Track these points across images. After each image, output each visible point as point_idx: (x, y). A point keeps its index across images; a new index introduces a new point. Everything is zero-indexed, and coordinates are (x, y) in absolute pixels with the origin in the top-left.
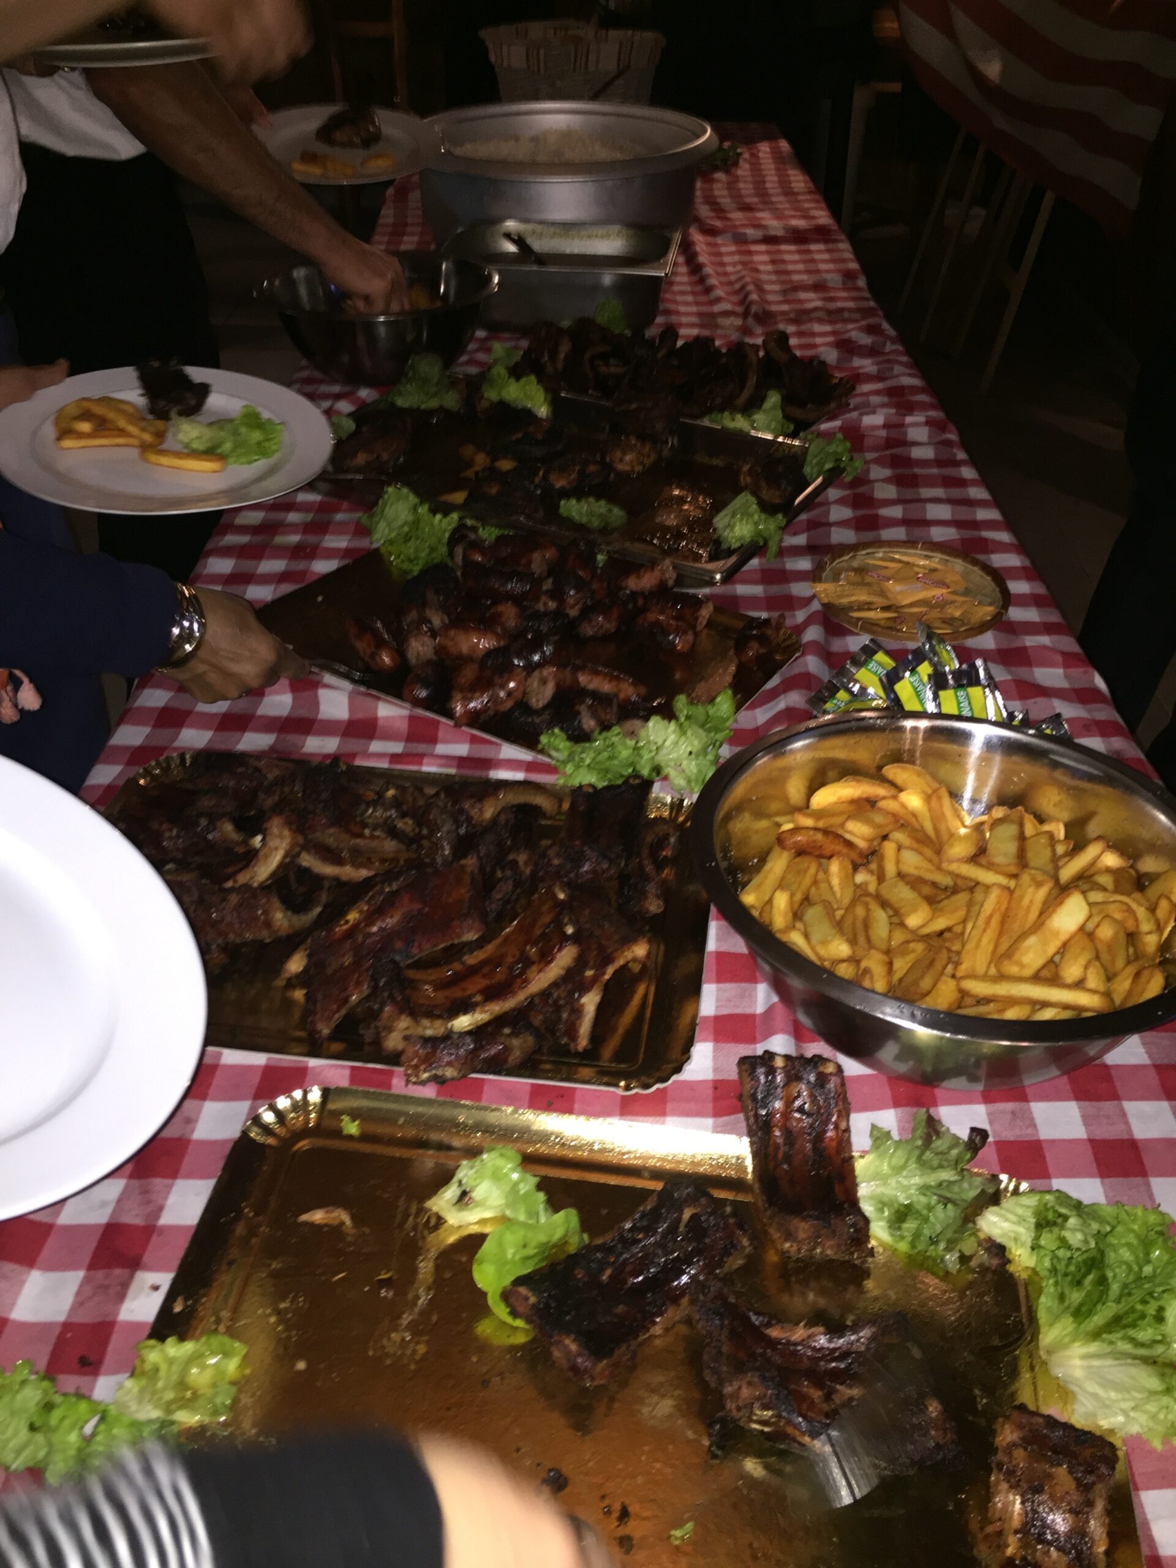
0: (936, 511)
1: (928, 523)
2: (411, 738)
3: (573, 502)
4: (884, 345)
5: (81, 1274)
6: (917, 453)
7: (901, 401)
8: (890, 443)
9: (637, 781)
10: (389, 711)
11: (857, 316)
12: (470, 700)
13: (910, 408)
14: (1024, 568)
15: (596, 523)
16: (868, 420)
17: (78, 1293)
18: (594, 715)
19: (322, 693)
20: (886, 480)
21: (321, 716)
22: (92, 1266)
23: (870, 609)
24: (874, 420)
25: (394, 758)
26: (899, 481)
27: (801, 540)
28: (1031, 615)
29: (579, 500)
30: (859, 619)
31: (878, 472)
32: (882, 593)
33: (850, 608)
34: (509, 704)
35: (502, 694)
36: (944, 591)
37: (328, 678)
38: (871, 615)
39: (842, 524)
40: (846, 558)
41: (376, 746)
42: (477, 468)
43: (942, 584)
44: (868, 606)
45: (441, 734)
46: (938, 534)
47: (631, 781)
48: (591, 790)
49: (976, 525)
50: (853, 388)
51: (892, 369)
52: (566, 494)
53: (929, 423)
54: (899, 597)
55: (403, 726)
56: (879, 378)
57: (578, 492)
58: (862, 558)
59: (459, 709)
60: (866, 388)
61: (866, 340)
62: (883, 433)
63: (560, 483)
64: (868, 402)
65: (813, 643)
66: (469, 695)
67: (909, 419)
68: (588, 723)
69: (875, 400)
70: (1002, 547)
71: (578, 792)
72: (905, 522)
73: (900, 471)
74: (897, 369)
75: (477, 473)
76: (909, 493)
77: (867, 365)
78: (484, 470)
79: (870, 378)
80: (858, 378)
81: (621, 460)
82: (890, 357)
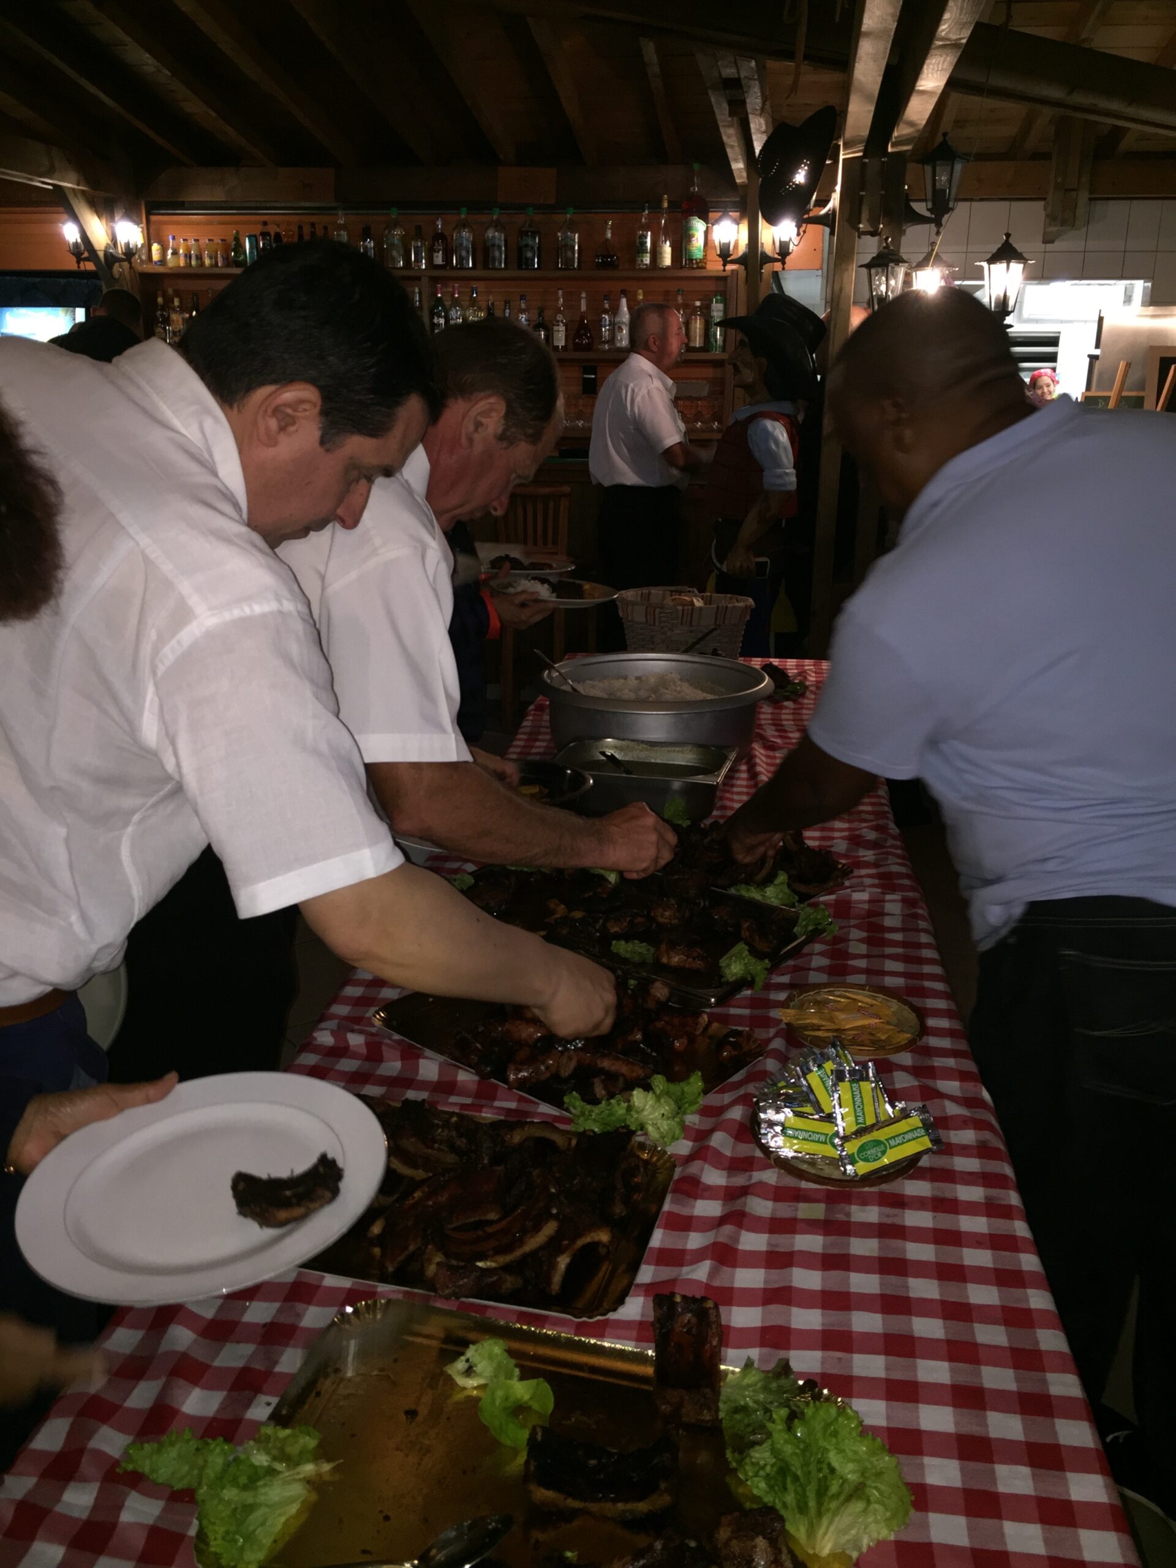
0: (891, 965)
1: (884, 973)
2: (478, 1095)
3: (623, 942)
4: (885, 841)
5: (225, 1393)
6: (888, 922)
7: (887, 882)
8: (870, 913)
9: (625, 1130)
10: (465, 1077)
11: (871, 817)
12: (520, 1071)
13: (893, 888)
14: (949, 1010)
15: (637, 959)
16: (857, 896)
17: (222, 1403)
18: (605, 1088)
19: (422, 1062)
20: (861, 941)
21: (419, 1078)
22: (231, 1390)
23: (819, 1030)
24: (861, 897)
25: (463, 1106)
26: (869, 941)
27: (785, 979)
28: (945, 1043)
29: (627, 942)
30: (808, 1036)
31: (856, 934)
32: (831, 1020)
33: (806, 1027)
34: (548, 1075)
35: (543, 1068)
36: (877, 1021)
37: (428, 1052)
38: (820, 1034)
39: (819, 969)
40: (812, 993)
41: (453, 1099)
42: (557, 916)
43: (878, 1017)
44: (818, 1028)
45: (499, 1093)
46: (890, 981)
47: (620, 1130)
48: (592, 1134)
49: (922, 976)
50: (852, 872)
51: (887, 859)
52: (618, 937)
53: (904, 900)
54: (843, 1023)
55: (473, 1087)
56: (876, 865)
57: (627, 937)
58: (824, 995)
59: (512, 1077)
60: (863, 872)
61: (872, 835)
62: (866, 906)
63: (615, 929)
64: (862, 882)
65: (776, 1050)
66: (520, 1067)
67: (888, 897)
68: (599, 1090)
69: (868, 881)
70: (936, 994)
71: (583, 1135)
72: (868, 972)
73: (871, 934)
74: (891, 859)
75: (556, 920)
76: (876, 951)
77: (868, 855)
78: (561, 918)
79: (867, 865)
80: (859, 864)
81: (662, 915)
82: (889, 850)
